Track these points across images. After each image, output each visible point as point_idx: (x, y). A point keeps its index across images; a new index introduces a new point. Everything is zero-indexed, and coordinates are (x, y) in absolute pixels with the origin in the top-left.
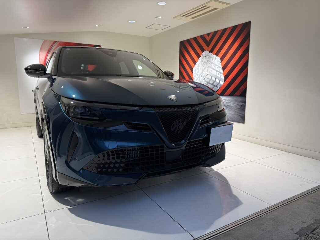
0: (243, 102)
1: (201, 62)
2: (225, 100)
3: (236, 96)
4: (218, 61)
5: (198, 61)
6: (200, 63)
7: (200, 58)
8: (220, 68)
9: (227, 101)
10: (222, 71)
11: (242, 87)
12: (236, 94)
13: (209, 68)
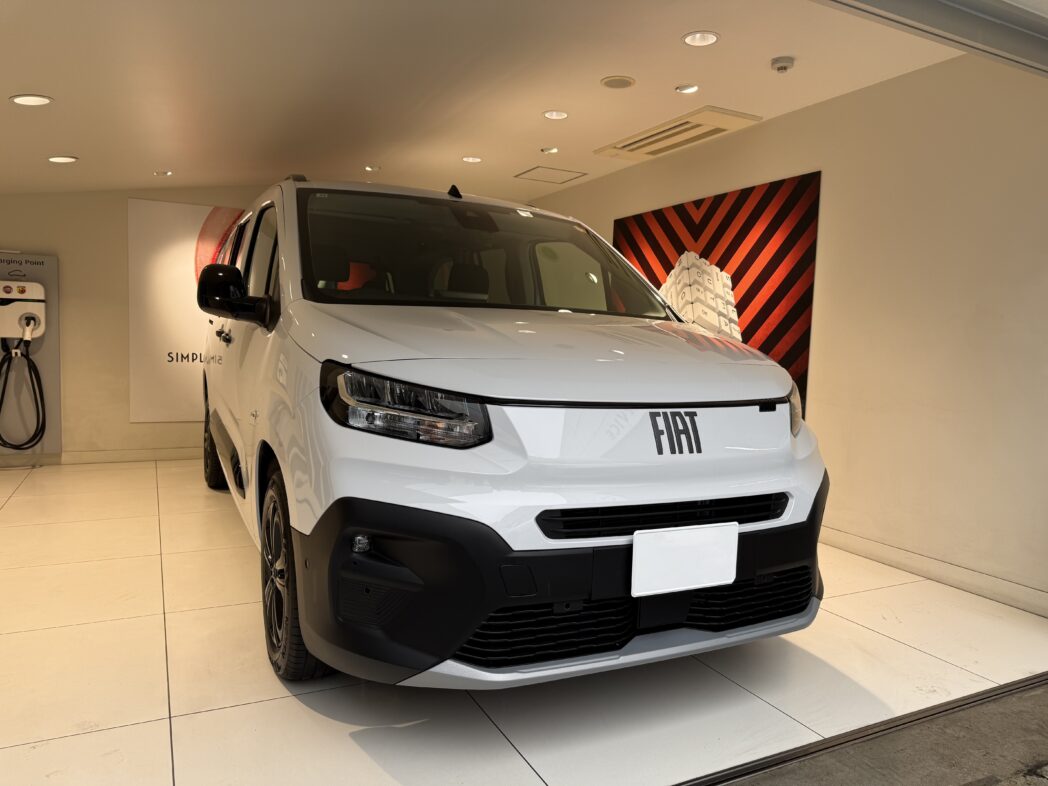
1: (674, 283)
4: (725, 285)
5: (665, 282)
7: (673, 272)
8: (729, 306)
10: (734, 316)
11: (793, 367)
13: (696, 305)
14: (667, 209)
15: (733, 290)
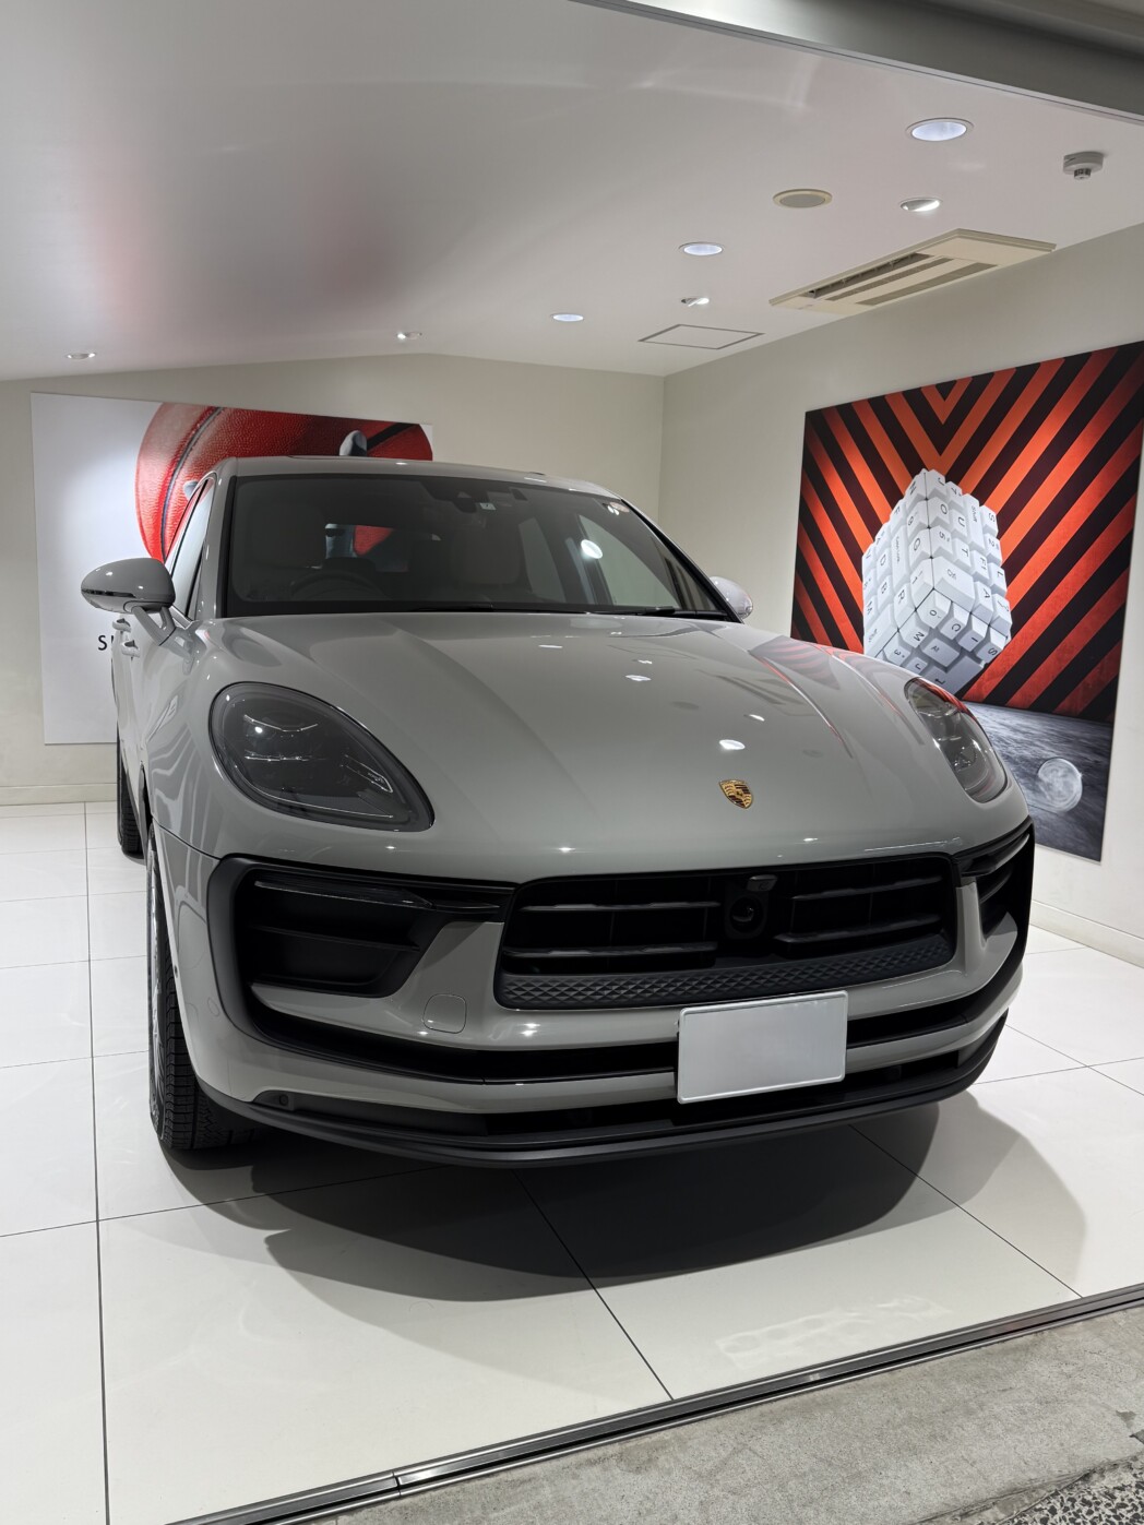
0: (1095, 751)
1: (903, 522)
2: (1015, 730)
3: (1067, 715)
4: (986, 530)
5: (887, 519)
6: (897, 529)
7: (900, 503)
8: (992, 564)
9: (1019, 737)
10: (1001, 582)
11: (1095, 671)
12: (1066, 703)
13: (940, 560)
14: (893, 395)
15: (999, 537)
